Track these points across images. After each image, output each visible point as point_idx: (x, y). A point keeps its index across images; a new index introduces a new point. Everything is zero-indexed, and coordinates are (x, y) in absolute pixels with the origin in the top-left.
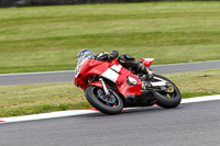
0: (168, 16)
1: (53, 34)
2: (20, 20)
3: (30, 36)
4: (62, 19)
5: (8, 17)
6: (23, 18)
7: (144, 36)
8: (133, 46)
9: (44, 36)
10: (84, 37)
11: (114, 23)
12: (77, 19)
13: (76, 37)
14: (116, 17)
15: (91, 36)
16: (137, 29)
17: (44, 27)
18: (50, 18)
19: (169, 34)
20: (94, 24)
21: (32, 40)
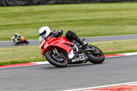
0: (126, 10)
1: (67, 19)
2: (50, 12)
3: (55, 20)
4: (72, 11)
5: (44, 10)
6: (52, 11)
7: (114, 20)
8: (108, 25)
9: (63, 20)
10: (84, 20)
11: (99, 13)
12: (80, 11)
13: (80, 20)
14: (100, 10)
15: (87, 20)
16: (111, 17)
17: (63, 15)
18: (66, 11)
19: (127, 19)
20: (89, 14)
21: (57, 22)
